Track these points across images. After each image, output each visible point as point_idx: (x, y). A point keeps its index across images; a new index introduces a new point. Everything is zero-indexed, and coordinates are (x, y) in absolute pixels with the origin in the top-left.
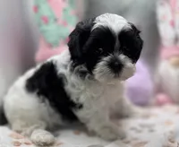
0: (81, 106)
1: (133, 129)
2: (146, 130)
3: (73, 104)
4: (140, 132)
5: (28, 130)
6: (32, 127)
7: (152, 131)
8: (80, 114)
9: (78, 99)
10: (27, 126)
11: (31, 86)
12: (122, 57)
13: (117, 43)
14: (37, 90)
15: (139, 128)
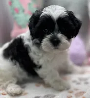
0: (40, 67)
1: (74, 82)
2: (83, 82)
3: (35, 66)
5: (5, 84)
6: (8, 82)
7: (87, 83)
8: (40, 72)
9: (38, 62)
10: (4, 81)
11: (7, 54)
12: (60, 35)
13: (56, 26)
14: (11, 57)
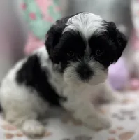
4: (121, 119)
15: (120, 115)
